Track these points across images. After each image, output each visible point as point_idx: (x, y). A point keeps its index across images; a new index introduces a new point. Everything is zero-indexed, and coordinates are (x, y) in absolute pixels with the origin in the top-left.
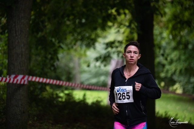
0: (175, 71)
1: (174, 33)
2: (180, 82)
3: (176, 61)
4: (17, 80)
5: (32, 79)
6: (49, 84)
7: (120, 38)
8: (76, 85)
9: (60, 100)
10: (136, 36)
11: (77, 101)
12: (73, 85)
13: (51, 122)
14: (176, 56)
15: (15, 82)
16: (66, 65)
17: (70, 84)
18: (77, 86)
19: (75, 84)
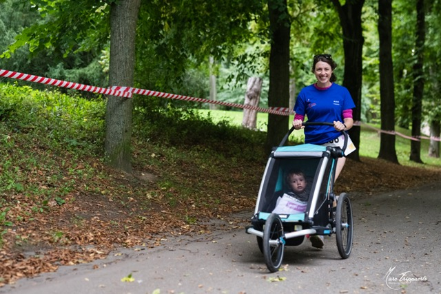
4: (120, 92)
13: (166, 143)
15: (116, 94)
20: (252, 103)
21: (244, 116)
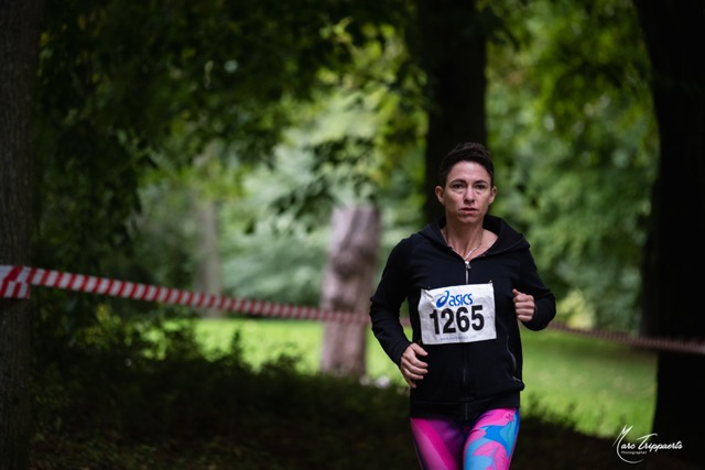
0: (567, 247)
1: (561, 107)
2: (583, 287)
3: (570, 211)
5: (45, 278)
6: (105, 297)
7: (365, 128)
8: (207, 301)
9: (148, 353)
10: (421, 121)
11: (210, 358)
12: (196, 299)
13: (115, 434)
14: (568, 191)
16: (171, 230)
17: (186, 297)
18: (211, 305)
19: (202, 297)
20: (350, 292)
21: (327, 335)
